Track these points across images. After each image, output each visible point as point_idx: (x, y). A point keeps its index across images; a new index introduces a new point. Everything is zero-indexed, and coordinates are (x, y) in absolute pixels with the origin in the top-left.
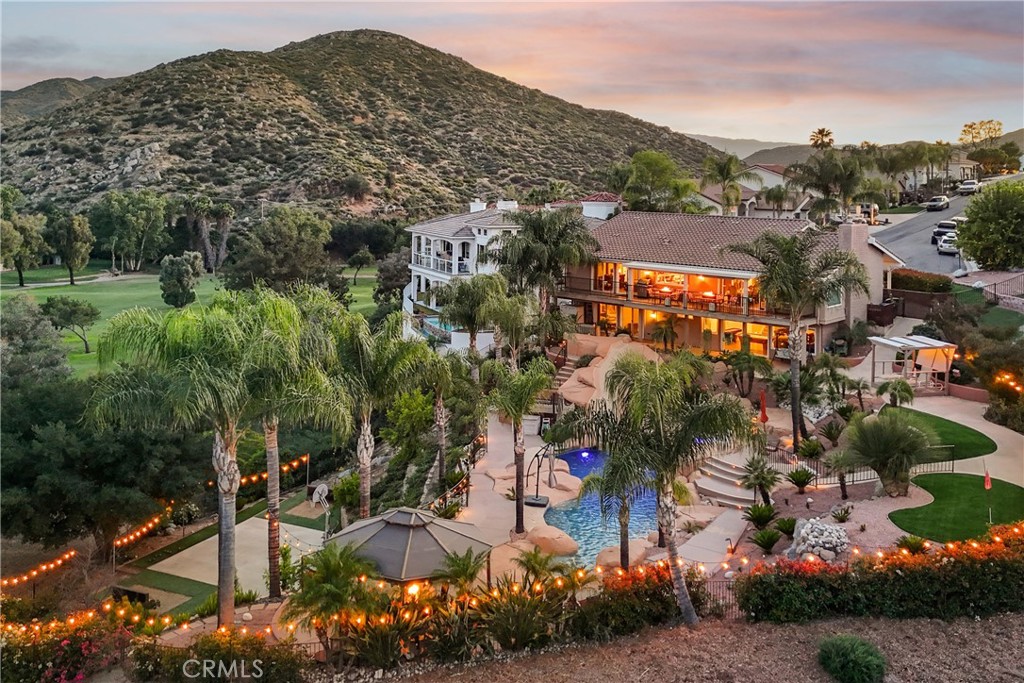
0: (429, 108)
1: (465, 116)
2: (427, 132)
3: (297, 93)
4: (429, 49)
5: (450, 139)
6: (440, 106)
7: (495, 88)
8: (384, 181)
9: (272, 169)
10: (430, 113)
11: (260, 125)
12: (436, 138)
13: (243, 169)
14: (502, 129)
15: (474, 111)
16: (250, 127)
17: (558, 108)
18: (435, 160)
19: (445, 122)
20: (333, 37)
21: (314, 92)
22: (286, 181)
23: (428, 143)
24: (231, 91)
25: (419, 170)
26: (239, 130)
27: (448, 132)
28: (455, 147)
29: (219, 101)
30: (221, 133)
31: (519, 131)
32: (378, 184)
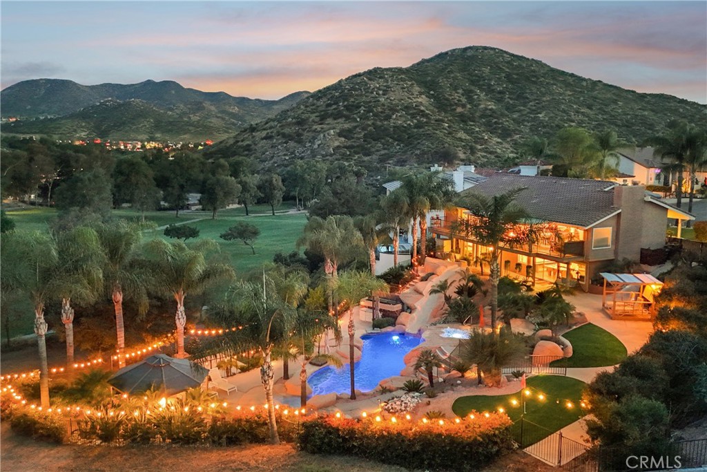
0: (511, 99)
1: (537, 103)
2: (507, 116)
3: (421, 93)
4: (517, 56)
5: (524, 120)
6: (520, 97)
7: (564, 82)
8: (469, 151)
9: (398, 145)
10: (511, 102)
11: (394, 116)
12: (514, 120)
13: (380, 145)
14: (564, 111)
15: (544, 99)
16: (388, 118)
17: (614, 94)
18: (510, 135)
19: (522, 108)
20: (450, 53)
21: (432, 92)
22: (405, 152)
23: (507, 123)
24: (379, 94)
25: (498, 142)
26: (381, 121)
27: (523, 115)
28: (526, 126)
29: (370, 102)
30: (369, 123)
31: (577, 112)
32: (465, 153)
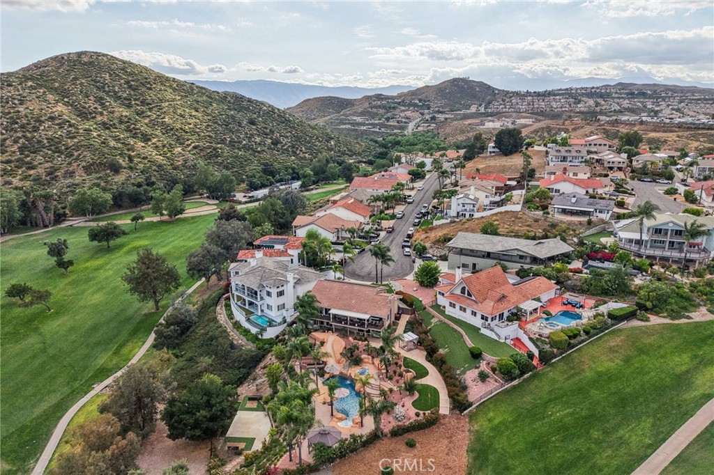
2: (140, 121)
3: (57, 102)
8: (127, 159)
9: (58, 156)
10: (140, 108)
11: (42, 128)
13: (41, 158)
16: (36, 129)
18: (150, 140)
19: (149, 113)
20: (66, 58)
21: (66, 100)
22: (70, 164)
23: (143, 128)
24: (15, 104)
25: (143, 147)
26: (30, 132)
32: (124, 161)
